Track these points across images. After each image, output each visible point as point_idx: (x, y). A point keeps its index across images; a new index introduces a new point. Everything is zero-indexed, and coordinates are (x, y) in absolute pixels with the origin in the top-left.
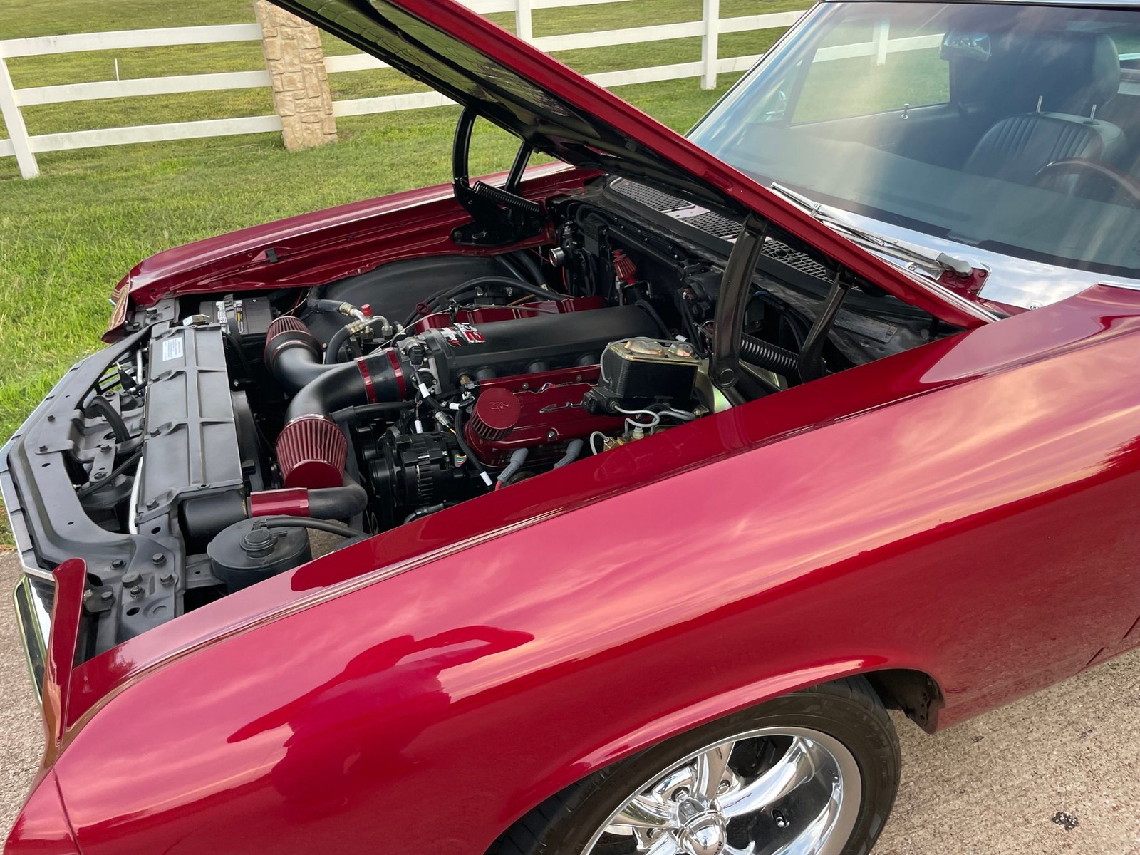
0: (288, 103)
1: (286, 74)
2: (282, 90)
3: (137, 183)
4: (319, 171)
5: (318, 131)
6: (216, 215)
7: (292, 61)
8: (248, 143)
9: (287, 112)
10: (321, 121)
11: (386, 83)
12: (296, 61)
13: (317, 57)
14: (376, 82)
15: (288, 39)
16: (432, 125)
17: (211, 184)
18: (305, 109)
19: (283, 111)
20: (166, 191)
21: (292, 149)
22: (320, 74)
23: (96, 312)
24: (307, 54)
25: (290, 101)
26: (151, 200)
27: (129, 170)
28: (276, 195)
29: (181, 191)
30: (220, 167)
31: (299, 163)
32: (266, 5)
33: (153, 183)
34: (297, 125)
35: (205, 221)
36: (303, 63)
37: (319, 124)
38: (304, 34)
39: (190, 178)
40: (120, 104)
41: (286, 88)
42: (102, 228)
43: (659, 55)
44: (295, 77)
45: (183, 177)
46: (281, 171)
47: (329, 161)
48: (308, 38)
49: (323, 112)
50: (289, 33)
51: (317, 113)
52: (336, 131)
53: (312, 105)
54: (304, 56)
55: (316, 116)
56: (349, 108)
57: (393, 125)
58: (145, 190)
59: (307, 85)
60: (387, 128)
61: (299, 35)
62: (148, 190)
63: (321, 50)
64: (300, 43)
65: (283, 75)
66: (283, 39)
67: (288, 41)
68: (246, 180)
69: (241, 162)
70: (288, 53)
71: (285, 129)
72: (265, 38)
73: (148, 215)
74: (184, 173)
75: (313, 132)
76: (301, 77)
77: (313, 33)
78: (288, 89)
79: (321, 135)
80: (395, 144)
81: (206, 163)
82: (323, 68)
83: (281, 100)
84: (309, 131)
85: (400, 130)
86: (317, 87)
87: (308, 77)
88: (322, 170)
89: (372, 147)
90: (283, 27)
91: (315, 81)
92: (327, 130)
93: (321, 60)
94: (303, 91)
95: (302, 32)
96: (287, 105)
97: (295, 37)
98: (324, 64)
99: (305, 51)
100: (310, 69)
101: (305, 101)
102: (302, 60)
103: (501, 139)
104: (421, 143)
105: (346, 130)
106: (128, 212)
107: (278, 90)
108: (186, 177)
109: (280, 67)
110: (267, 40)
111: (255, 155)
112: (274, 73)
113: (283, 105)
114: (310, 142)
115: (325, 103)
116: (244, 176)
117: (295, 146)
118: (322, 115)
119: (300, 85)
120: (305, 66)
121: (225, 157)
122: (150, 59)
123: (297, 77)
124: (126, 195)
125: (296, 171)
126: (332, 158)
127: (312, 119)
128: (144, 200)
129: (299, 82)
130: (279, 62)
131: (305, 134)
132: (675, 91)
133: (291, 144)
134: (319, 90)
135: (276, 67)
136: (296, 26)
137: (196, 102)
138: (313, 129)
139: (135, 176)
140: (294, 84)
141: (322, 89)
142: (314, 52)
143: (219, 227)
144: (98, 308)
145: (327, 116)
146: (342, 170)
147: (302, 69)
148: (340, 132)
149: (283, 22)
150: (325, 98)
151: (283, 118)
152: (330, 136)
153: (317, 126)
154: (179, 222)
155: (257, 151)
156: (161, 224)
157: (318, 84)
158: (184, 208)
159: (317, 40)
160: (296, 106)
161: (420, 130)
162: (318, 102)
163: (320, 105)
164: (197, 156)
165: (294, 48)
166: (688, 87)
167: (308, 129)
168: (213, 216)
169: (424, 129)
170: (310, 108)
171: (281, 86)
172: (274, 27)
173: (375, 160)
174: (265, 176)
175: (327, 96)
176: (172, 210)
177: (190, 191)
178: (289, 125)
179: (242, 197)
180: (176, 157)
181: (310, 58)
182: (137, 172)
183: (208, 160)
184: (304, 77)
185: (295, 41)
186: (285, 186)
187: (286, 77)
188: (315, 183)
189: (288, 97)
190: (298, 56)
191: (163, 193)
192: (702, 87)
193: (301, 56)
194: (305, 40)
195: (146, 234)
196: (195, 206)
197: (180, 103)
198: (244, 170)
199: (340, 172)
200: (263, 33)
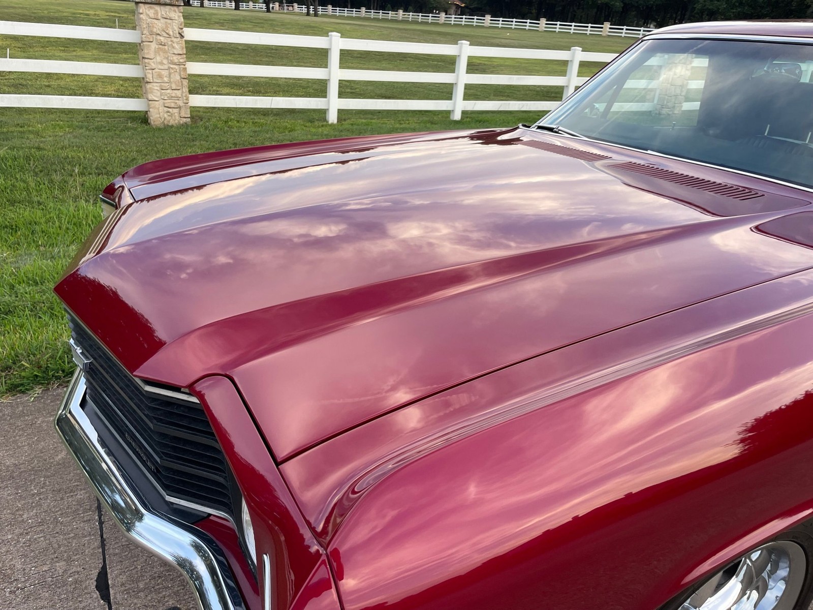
0: (155, 91)
1: (157, 70)
2: (152, 81)
3: (31, 136)
4: (179, 142)
5: (176, 114)
6: (100, 165)
7: (162, 61)
8: (120, 118)
9: (153, 97)
10: (180, 107)
11: (221, 89)
12: (165, 61)
13: (181, 61)
14: (212, 87)
15: (161, 44)
16: (262, 121)
17: (93, 142)
18: (168, 97)
19: (151, 97)
20: (56, 144)
21: (155, 125)
22: (182, 73)
23: (6, 227)
24: (174, 58)
25: (157, 90)
26: (45, 150)
27: (24, 127)
28: (146, 155)
29: (69, 145)
30: (98, 131)
31: (162, 135)
32: (147, 18)
33: (45, 138)
34: (161, 108)
35: (91, 169)
36: (170, 63)
37: (178, 109)
38: (174, 43)
39: (75, 137)
40: (10, 81)
41: (155, 80)
42: (6, 165)
43: (416, 95)
44: (163, 73)
45: (69, 136)
46: (149, 139)
47: (186, 136)
48: (176, 46)
49: (181, 101)
50: (162, 41)
51: (177, 101)
52: (189, 116)
53: (173, 95)
54: (171, 59)
55: (176, 103)
56: (200, 101)
57: (232, 117)
58: (40, 141)
59: (172, 80)
60: (228, 119)
61: (170, 43)
62: (42, 142)
63: (185, 56)
64: (170, 49)
65: (154, 71)
66: (157, 44)
67: (160, 46)
68: (122, 143)
69: (115, 130)
70: (159, 55)
71: (151, 110)
72: (142, 42)
73: (43, 160)
74: (69, 133)
75: (171, 116)
76: (168, 73)
77: (180, 43)
78: (157, 81)
79: (178, 117)
80: (235, 130)
81: (87, 128)
82: (185, 69)
83: (150, 88)
84: (169, 114)
85: (238, 122)
86: (179, 82)
87: (173, 74)
88: (181, 142)
89: (218, 130)
90: (158, 36)
91: (178, 78)
92: (183, 114)
93: (184, 63)
94: (168, 84)
95: (172, 41)
96: (154, 93)
97: (166, 44)
98: (186, 66)
99: (173, 55)
100: (175, 68)
101: (169, 91)
102: (170, 61)
103: (315, 135)
104: (255, 132)
105: (196, 116)
106: (27, 156)
107: (149, 81)
108: (71, 136)
109: (152, 64)
110: (144, 43)
111: (126, 126)
112: (147, 68)
113: (152, 92)
114: (169, 121)
115: (184, 95)
116: (118, 139)
117: (157, 123)
118: (180, 103)
119: (166, 79)
120: (172, 66)
121: (102, 125)
122: (31, 53)
123: (165, 73)
124: (23, 144)
125: (161, 140)
126: (188, 135)
127: (173, 105)
128: (39, 149)
129: (166, 77)
130: (152, 61)
131: (166, 115)
132: (433, 118)
133: (154, 122)
134: (180, 85)
135: (149, 64)
136: (168, 36)
137: (73, 86)
138: (173, 113)
139: (29, 131)
140: (161, 78)
141: (182, 84)
142: (179, 57)
143: (102, 173)
144: (8, 224)
145: (185, 104)
146: (197, 143)
147: (169, 68)
148: (192, 117)
149: (158, 32)
150: (184, 91)
151: (150, 102)
152: (185, 120)
153: (176, 111)
154: (69, 167)
155: (128, 123)
156: (54, 167)
157: (180, 81)
158: (73, 158)
159: (183, 48)
160: (161, 95)
161: (253, 123)
162: (178, 93)
163: (180, 96)
164: (79, 122)
165: (165, 52)
166: (442, 117)
167: (168, 112)
168: (97, 165)
169: (256, 122)
170: (172, 97)
171: (152, 78)
172: (151, 35)
173: (222, 140)
174: (136, 141)
175: (186, 90)
176: (63, 158)
177: (77, 146)
178: (154, 108)
179: (119, 155)
180: (62, 121)
181: (176, 61)
182: (30, 128)
183: (89, 126)
184: (170, 74)
185: (166, 47)
186: (152, 150)
187: (155, 72)
188: (176, 150)
189: (156, 87)
190: (167, 58)
191: (54, 145)
192: (452, 118)
193: (169, 58)
194: (173, 47)
195: (43, 173)
196: (82, 157)
197: (59, 85)
198: (119, 135)
199: (195, 145)
200: (142, 38)
